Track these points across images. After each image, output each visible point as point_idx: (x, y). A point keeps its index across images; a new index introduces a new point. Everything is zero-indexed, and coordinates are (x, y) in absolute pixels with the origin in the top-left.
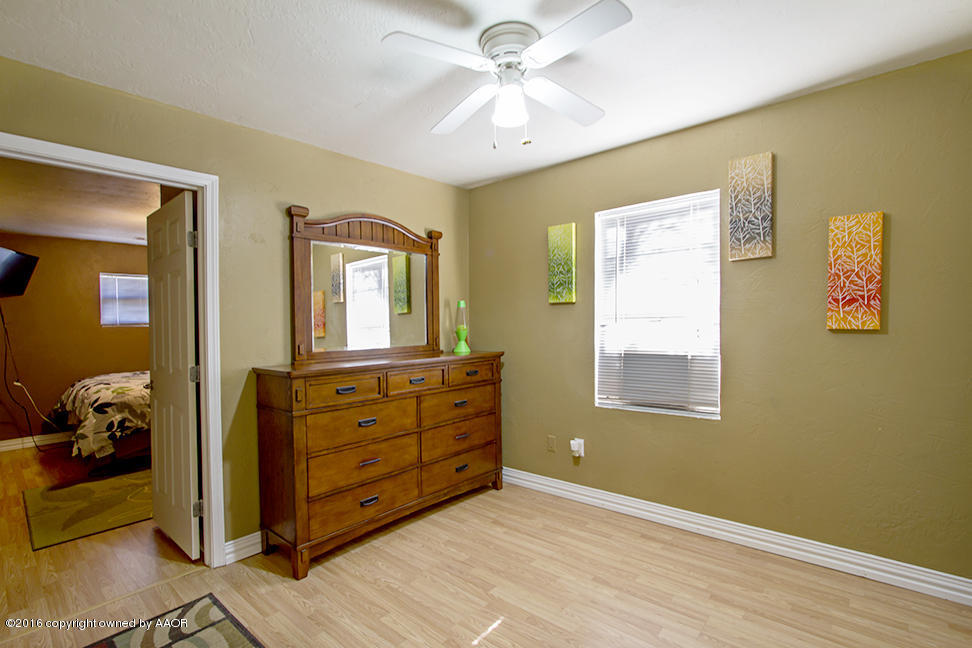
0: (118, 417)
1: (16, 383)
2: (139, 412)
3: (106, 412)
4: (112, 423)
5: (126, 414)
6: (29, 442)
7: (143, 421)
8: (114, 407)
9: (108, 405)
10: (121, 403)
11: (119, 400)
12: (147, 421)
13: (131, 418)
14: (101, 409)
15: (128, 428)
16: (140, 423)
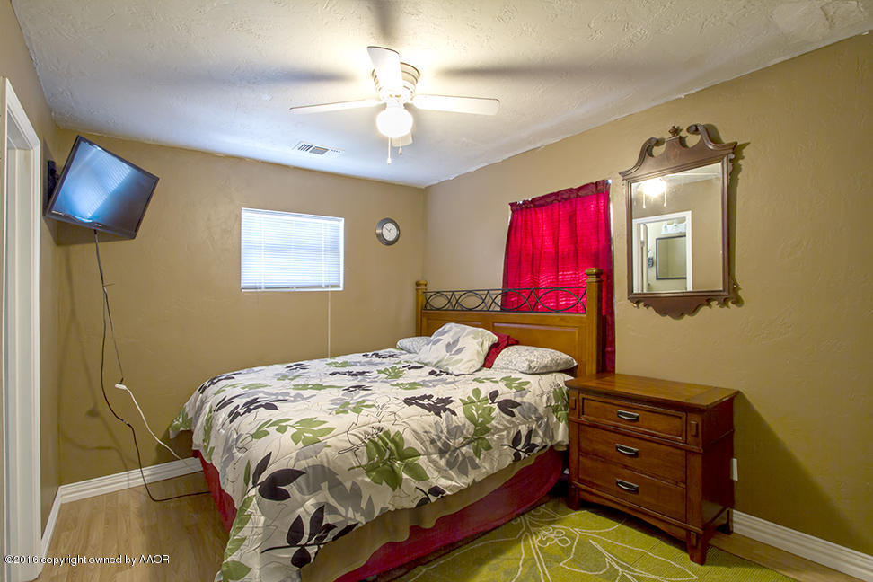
0: (309, 506)
1: (118, 386)
2: (348, 485)
3: (286, 496)
4: (299, 521)
5: (325, 496)
6: (136, 478)
7: (357, 509)
8: (301, 479)
9: (290, 475)
10: (314, 467)
11: (310, 462)
12: (363, 505)
13: (332, 502)
14: (275, 489)
15: (329, 527)
16: (351, 514)
